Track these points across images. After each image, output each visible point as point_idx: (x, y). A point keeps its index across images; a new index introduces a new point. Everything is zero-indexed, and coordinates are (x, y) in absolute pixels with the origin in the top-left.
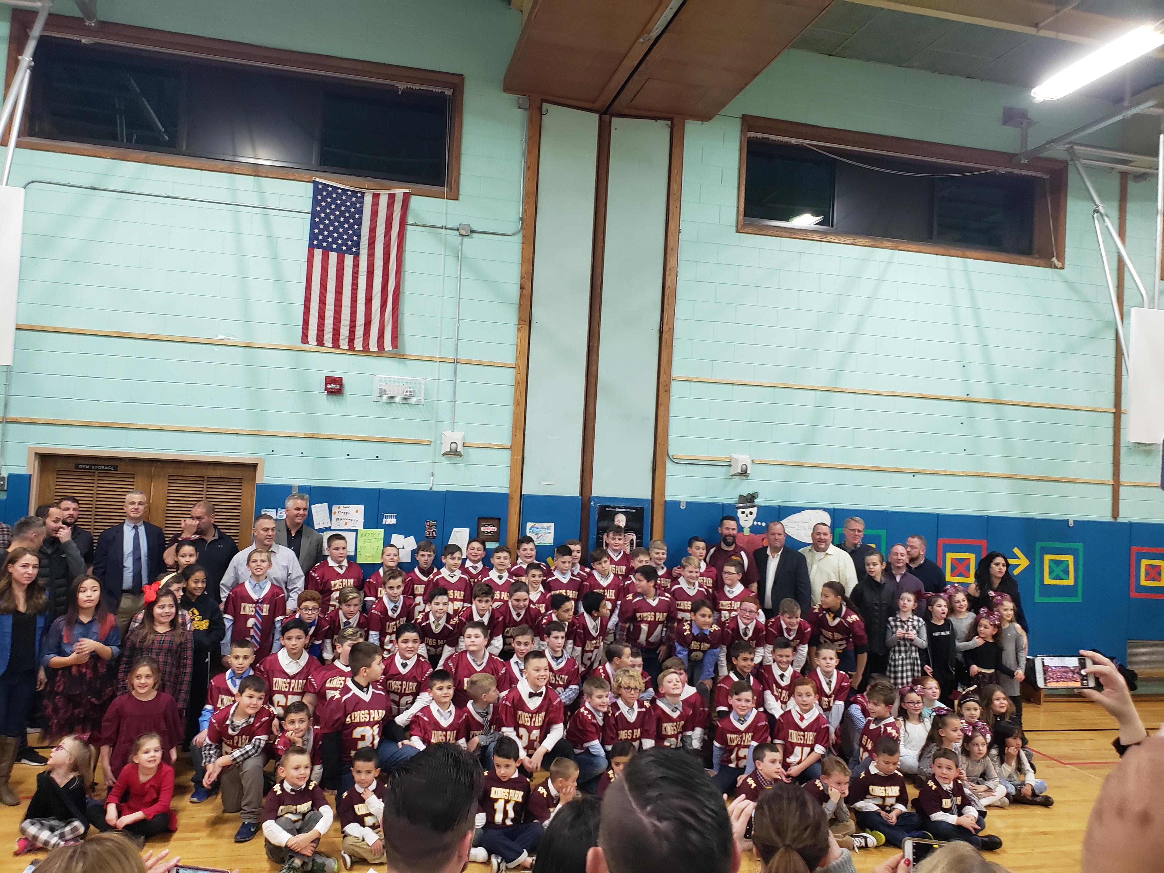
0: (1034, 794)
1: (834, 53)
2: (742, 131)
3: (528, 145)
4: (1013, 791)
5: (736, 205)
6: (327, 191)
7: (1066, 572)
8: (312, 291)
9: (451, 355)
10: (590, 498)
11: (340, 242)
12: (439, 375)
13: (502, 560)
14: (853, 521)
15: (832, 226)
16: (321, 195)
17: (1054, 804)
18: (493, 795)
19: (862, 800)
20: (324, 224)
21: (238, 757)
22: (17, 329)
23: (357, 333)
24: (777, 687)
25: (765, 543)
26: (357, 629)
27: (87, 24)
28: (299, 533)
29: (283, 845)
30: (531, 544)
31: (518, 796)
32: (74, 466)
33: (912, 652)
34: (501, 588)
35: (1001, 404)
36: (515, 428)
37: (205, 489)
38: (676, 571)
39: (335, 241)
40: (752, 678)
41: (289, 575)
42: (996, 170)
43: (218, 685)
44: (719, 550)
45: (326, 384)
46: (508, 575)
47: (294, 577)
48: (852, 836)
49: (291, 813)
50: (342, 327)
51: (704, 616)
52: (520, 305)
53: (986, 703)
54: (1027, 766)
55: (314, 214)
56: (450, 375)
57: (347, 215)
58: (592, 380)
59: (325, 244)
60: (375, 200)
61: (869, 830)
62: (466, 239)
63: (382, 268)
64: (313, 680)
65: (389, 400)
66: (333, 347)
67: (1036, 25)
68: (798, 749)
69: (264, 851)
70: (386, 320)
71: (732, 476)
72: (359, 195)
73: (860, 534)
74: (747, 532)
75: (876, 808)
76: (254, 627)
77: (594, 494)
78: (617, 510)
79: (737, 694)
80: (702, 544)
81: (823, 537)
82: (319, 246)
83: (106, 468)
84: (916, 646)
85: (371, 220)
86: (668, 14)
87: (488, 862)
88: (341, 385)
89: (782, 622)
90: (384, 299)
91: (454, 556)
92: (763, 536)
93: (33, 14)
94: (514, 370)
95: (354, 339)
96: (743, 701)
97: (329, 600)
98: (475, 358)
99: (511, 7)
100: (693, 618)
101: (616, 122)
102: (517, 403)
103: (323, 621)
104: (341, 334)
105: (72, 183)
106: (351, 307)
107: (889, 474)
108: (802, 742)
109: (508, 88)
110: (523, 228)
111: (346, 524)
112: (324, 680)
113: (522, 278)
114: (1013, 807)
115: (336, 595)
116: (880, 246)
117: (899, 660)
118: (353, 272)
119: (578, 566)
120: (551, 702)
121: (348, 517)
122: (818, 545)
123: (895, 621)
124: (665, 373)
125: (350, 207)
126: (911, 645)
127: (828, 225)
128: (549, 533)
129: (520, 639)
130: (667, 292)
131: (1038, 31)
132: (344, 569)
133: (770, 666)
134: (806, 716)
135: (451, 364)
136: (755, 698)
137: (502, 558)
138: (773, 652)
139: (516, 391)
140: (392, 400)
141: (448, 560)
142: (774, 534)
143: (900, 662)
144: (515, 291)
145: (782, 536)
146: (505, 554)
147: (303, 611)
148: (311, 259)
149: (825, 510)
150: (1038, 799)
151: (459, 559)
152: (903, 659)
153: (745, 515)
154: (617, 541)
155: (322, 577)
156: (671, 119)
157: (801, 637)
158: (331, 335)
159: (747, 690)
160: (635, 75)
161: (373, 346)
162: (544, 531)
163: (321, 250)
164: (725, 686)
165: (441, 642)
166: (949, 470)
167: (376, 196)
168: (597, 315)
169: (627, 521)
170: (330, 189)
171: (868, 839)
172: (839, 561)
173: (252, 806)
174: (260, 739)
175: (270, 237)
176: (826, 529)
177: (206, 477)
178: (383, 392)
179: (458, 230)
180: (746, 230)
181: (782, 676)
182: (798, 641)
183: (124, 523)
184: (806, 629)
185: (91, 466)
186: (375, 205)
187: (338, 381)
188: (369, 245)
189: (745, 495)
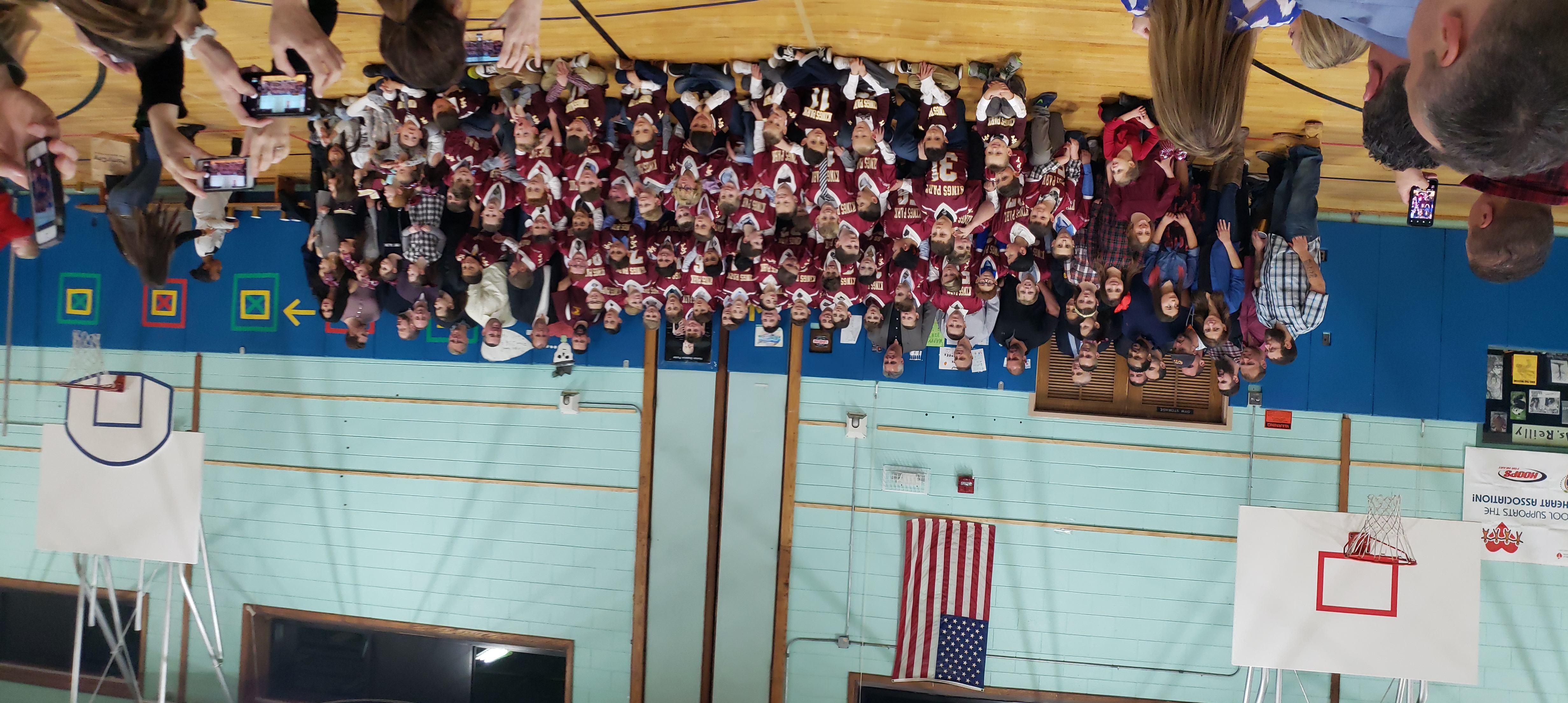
6: (971, 679)
7: (248, 302)
8: (985, 578)
9: (858, 514)
10: (718, 370)
11: (959, 628)
12: (869, 494)
13: (799, 312)
14: (458, 350)
15: (474, 647)
16: (976, 674)
18: (830, 115)
20: (974, 645)
23: (944, 537)
25: (549, 328)
30: (766, 326)
31: (808, 112)
32: (1194, 413)
35: (309, 469)
36: (795, 441)
39: (964, 629)
44: (591, 321)
45: (973, 486)
46: (793, 298)
49: (1005, 119)
50: (958, 542)
52: (789, 566)
55: (983, 655)
56: (858, 493)
57: (952, 655)
58: (716, 490)
59: (973, 624)
60: (925, 671)
62: (842, 632)
65: (915, 470)
66: (966, 522)
70: (918, 550)
71: (578, 393)
72: (940, 676)
74: (564, 338)
77: (714, 374)
78: (691, 358)
80: (608, 326)
82: (980, 622)
83: (1167, 410)
85: (929, 650)
87: (834, 56)
88: (959, 485)
90: (918, 573)
92: (551, 335)
94: (795, 500)
95: (947, 530)
98: (835, 512)
102: (793, 466)
104: (959, 536)
105: (1199, 675)
107: (422, 397)
110: (786, 647)
113: (787, 594)
116: (427, 627)
118: (947, 598)
122: (496, 325)
123: (431, 257)
124: (645, 496)
125: (949, 663)
128: (760, 336)
130: (644, 579)
135: (858, 505)
139: (794, 479)
140: (912, 469)
142: (544, 336)
144: (796, 581)
145: (532, 335)
148: (986, 611)
153: (566, 355)
154: (692, 328)
158: (969, 534)
159: (584, 193)
161: (929, 522)
162: (764, 339)
163: (977, 618)
166: (362, 402)
167: (924, 674)
169: (682, 347)
170: (968, 681)
172: (480, 310)
173: (1041, 121)
175: (1024, 630)
176: (487, 340)
177: (1080, 399)
178: (921, 478)
179: (850, 642)
180: (564, 643)
181: (542, 211)
185: (1180, 412)
186: (925, 667)
187: (962, 489)
188: (931, 625)
189: (565, 375)
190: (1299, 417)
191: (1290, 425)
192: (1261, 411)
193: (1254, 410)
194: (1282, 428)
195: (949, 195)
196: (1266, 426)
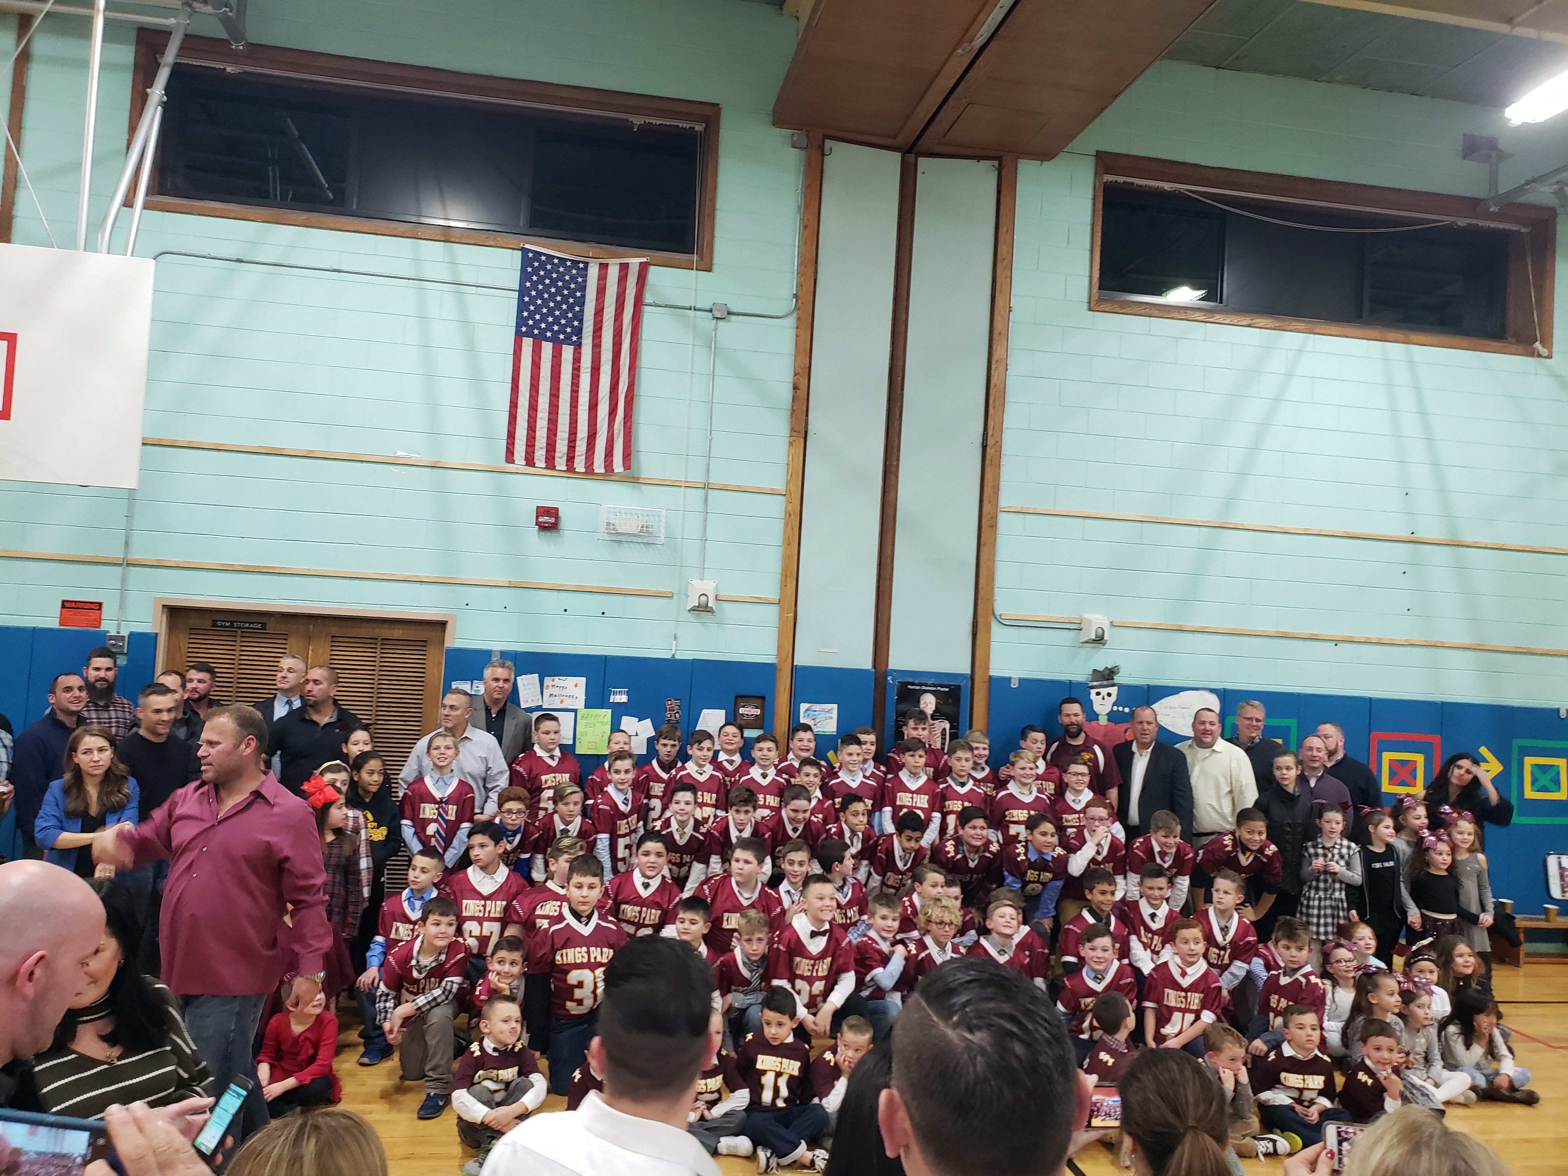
0: (1512, 1088)
1: (1224, 64)
2: (1096, 174)
3: (805, 197)
4: (1482, 1082)
5: (1087, 273)
6: (539, 261)
7: (1556, 782)
8: (520, 394)
9: (698, 477)
10: (886, 671)
11: (556, 328)
12: (684, 504)
13: (766, 753)
14: (1249, 707)
15: (1221, 302)
16: (532, 266)
17: (1540, 1102)
18: (759, 1066)
19: (1270, 1089)
20: (535, 305)
21: (424, 1005)
22: (144, 444)
23: (577, 449)
24: (1145, 930)
25: (1129, 736)
26: (577, 840)
27: (233, 47)
28: (502, 713)
29: (479, 1121)
30: (809, 733)
31: (793, 1067)
32: (210, 623)
33: (1334, 890)
34: (766, 790)
35: (1462, 546)
36: (785, 576)
37: (378, 655)
38: (1004, 772)
39: (549, 327)
40: (1113, 918)
41: (488, 769)
42: (1453, 222)
43: (391, 910)
44: (1064, 745)
45: (537, 517)
46: (775, 771)
47: (495, 772)
48: (1254, 1138)
49: (491, 1079)
50: (558, 441)
51: (1044, 834)
52: (793, 411)
53: (1445, 962)
54: (1503, 1050)
55: (523, 292)
56: (699, 507)
57: (566, 292)
58: (890, 511)
59: (536, 332)
60: (602, 272)
61: (1278, 1131)
62: (721, 324)
63: (610, 363)
64: (518, 906)
65: (619, 538)
66: (546, 468)
67: (1510, 20)
68: (1177, 1016)
69: (456, 1129)
70: (616, 432)
71: (1083, 643)
72: (581, 265)
73: (1259, 724)
74: (1103, 721)
75: (1288, 1101)
76: (437, 835)
77: (891, 666)
78: (924, 688)
79: (1089, 941)
80: (1040, 736)
81: (1208, 727)
82: (528, 334)
83: (251, 626)
84: (1341, 882)
85: (597, 299)
86: (997, 14)
87: (752, 1157)
88: (557, 517)
89: (1154, 843)
90: (614, 403)
91: (702, 745)
92: (1124, 726)
93: (165, 34)
94: (784, 498)
95: (574, 457)
96: (1099, 950)
97: (539, 801)
98: (732, 482)
99: (783, 12)
100: (1030, 838)
101: (924, 163)
102: (787, 543)
103: (531, 827)
104: (557, 450)
105: (213, 255)
106: (571, 415)
107: (1301, 642)
108: (1183, 1006)
109: (778, 121)
110: (797, 308)
111: (562, 702)
112: (533, 905)
113: (795, 375)
114: (1483, 1104)
115: (550, 793)
116: (1290, 328)
117: (1314, 899)
118: (573, 369)
119: (871, 763)
120: (838, 942)
121: (564, 692)
122: (1202, 739)
123: (1315, 847)
124: (990, 502)
125: (569, 282)
126: (1334, 881)
127: (1216, 301)
128: (831, 717)
129: (794, 856)
130: (993, 391)
131: (1513, 27)
132: (557, 760)
133: (1137, 901)
134: (1189, 970)
135: (700, 491)
136: (1117, 945)
137: (766, 750)
138: (1141, 884)
139: (786, 525)
140: (623, 538)
141: (693, 751)
142: (1141, 723)
143: (1316, 903)
144: (784, 393)
145: (1153, 725)
146: (770, 744)
147: (505, 815)
148: (518, 350)
149: (1212, 691)
150: (1518, 1095)
151: (709, 749)
152: (1320, 899)
153: (1100, 697)
155: (530, 772)
156: (999, 159)
157: (1180, 866)
158: (543, 452)
159: (1103, 935)
160: (950, 99)
161: (599, 466)
162: (823, 715)
163: (531, 341)
164: (1075, 929)
165: (686, 858)
166: (1386, 637)
167: (604, 267)
168: (897, 423)
169: (937, 704)
170: (543, 258)
171: (1278, 1143)
172: (1231, 761)
173: (440, 1070)
174: (452, 982)
175: (465, 323)
176: (1213, 717)
177: (379, 638)
178: (612, 527)
179: (711, 311)
180: (1102, 307)
181: (1153, 916)
182: (1175, 870)
183: (275, 698)
184: (1186, 855)
185: (232, 622)
186: (602, 278)
187: (552, 512)
188: (595, 332)
189: (1101, 669)
190: (50, 619)
191: (63, 606)
192: (109, 626)
193: (119, 626)
194: (76, 602)
195: (578, 949)
196: (100, 604)
